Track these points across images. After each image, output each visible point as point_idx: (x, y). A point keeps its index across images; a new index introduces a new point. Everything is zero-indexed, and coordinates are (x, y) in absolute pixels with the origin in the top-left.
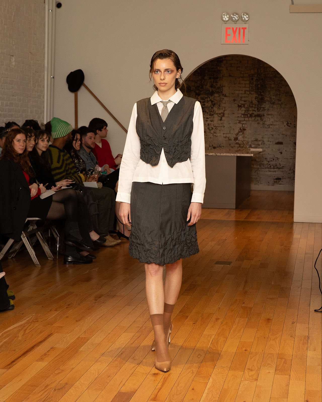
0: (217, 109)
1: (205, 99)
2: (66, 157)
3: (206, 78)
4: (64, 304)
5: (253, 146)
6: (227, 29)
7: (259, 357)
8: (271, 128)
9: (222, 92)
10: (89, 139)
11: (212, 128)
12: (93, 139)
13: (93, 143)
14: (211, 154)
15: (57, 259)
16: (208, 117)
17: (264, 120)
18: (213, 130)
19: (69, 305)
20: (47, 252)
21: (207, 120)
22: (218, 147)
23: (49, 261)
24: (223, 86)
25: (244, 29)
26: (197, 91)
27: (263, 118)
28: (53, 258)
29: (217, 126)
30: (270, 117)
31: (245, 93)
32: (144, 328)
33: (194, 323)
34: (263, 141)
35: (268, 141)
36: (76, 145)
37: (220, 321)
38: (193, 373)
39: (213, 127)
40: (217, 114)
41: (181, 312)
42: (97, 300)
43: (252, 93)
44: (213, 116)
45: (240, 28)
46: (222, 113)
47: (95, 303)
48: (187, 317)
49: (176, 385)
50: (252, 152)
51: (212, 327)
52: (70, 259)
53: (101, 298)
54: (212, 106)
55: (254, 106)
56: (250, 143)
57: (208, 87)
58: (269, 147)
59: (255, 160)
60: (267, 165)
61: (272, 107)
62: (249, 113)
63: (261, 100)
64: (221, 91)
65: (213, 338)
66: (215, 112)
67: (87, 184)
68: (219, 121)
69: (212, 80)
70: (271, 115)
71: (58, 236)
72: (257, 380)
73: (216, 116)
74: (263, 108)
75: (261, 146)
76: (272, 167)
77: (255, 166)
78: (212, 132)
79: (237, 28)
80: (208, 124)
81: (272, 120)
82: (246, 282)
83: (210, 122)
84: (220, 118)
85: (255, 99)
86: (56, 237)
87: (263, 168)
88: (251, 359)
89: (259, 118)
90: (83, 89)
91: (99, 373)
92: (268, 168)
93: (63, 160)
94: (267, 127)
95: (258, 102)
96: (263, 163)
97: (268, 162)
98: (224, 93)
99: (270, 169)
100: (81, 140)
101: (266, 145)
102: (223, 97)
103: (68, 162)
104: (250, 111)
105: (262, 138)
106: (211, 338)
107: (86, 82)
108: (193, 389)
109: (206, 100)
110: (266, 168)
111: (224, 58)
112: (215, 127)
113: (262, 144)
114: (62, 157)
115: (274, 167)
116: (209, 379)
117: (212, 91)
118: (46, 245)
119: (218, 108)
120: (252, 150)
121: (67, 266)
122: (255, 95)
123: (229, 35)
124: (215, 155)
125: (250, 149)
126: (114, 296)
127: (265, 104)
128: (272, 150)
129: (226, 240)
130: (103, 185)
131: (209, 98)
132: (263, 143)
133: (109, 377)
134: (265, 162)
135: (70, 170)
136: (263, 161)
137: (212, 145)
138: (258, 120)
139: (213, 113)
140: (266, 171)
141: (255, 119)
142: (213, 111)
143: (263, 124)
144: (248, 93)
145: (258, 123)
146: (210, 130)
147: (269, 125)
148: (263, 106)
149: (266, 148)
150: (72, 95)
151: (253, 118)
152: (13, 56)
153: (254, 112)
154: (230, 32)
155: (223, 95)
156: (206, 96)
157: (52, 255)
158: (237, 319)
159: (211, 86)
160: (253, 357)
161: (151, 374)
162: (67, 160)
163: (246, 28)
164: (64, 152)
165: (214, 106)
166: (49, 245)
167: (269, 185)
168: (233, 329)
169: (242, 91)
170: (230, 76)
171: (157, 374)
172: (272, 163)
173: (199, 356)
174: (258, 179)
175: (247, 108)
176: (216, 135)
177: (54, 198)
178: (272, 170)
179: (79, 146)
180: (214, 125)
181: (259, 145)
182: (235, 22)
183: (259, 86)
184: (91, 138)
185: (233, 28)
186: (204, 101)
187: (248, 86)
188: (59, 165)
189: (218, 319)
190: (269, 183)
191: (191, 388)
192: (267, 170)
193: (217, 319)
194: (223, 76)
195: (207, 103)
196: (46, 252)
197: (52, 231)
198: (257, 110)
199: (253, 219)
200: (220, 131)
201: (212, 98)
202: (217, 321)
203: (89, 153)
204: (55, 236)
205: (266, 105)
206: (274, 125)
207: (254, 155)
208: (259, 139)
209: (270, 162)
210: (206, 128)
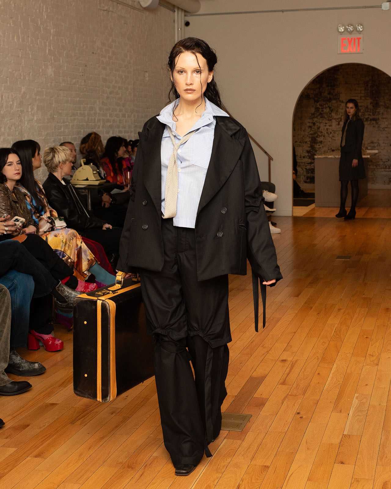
0: (334, 114)
1: (323, 106)
3: (324, 86)
5: (369, 148)
6: (343, 39)
7: (379, 343)
8: (386, 131)
9: (339, 99)
11: (331, 133)
14: (330, 157)
16: (326, 122)
17: (379, 123)
18: (332, 134)
21: (326, 125)
22: (336, 150)
24: (340, 93)
25: (359, 39)
26: (316, 99)
27: (378, 121)
29: (335, 130)
30: (384, 120)
31: (361, 99)
32: (272, 318)
33: (318, 313)
34: (379, 143)
35: (383, 143)
37: (342, 311)
38: (318, 359)
39: (331, 131)
40: (335, 119)
41: (305, 303)
43: (367, 98)
44: (331, 122)
45: (355, 39)
46: (339, 118)
48: (311, 308)
49: (303, 370)
50: (368, 154)
51: (335, 316)
53: (231, 292)
54: (330, 112)
55: (369, 110)
56: (366, 146)
57: (326, 94)
58: (384, 149)
59: (371, 161)
60: (383, 166)
61: (386, 111)
62: (364, 118)
63: (376, 105)
64: (338, 97)
65: (336, 326)
66: (333, 117)
68: (337, 126)
69: (330, 88)
70: (386, 118)
72: (378, 365)
73: (334, 121)
74: (378, 112)
75: (377, 148)
76: (388, 167)
77: (371, 167)
78: (331, 136)
79: (352, 39)
80: (327, 129)
81: (387, 123)
82: (365, 274)
83: (328, 127)
84: (338, 123)
85: (371, 104)
87: (379, 169)
88: (372, 345)
89: (374, 122)
91: (232, 360)
92: (384, 168)
94: (381, 129)
95: (373, 106)
96: (379, 164)
97: (383, 163)
98: (341, 99)
99: (385, 169)
101: (382, 147)
102: (340, 103)
104: (366, 115)
105: (378, 140)
106: (334, 326)
108: (319, 374)
109: (324, 106)
110: (381, 168)
112: (333, 132)
113: (377, 146)
115: (389, 167)
116: (333, 365)
117: (330, 98)
119: (336, 114)
120: (369, 151)
122: (369, 101)
123: (345, 45)
124: (334, 157)
125: (366, 151)
127: (379, 108)
128: (387, 151)
129: (346, 236)
131: (328, 104)
132: (379, 145)
133: (241, 363)
134: (381, 163)
136: (378, 162)
137: (331, 148)
138: (373, 124)
139: (331, 118)
140: (382, 171)
141: (370, 123)
142: (331, 116)
143: (379, 127)
144: (364, 98)
145: (374, 127)
146: (328, 134)
147: (384, 128)
148: (377, 111)
149: (382, 150)
151: (369, 122)
152: (146, 72)
153: (370, 117)
154: (346, 42)
155: (340, 101)
156: (325, 103)
158: (358, 309)
159: (329, 93)
160: (373, 344)
161: (279, 361)
163: (360, 38)
165: (332, 112)
167: (384, 184)
168: (354, 318)
169: (358, 97)
170: (346, 83)
171: (285, 360)
172: (386, 163)
173: (324, 344)
174: (375, 179)
175: (362, 113)
176: (335, 139)
178: (387, 170)
180: (333, 130)
181: (375, 147)
182: (350, 33)
183: (374, 92)
185: (348, 39)
186: (322, 107)
187: (363, 92)
189: (341, 309)
190: (384, 182)
191: (317, 373)
192: (383, 170)
193: (339, 310)
194: (340, 83)
195: (326, 109)
198: (373, 114)
199: (371, 216)
200: (338, 134)
201: (330, 104)
202: (339, 311)
205: (381, 110)
206: (389, 128)
207: (370, 156)
208: (375, 142)
209: (385, 163)
210: (325, 132)
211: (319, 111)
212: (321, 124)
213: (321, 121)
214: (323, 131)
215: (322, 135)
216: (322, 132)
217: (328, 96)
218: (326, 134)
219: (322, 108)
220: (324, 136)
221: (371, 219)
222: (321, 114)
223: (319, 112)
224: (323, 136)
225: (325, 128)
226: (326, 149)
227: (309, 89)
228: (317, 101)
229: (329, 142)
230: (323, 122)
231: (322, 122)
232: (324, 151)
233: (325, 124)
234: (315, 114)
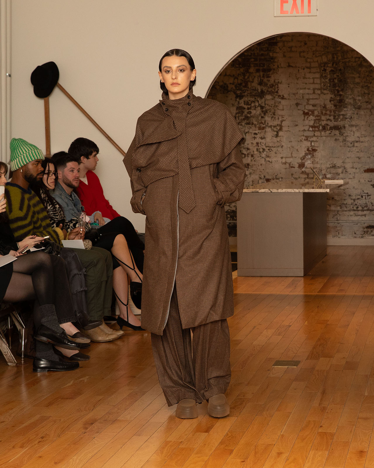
0: (270, 119)
1: (251, 105)
2: (32, 202)
3: (252, 70)
4: (35, 436)
5: (329, 176)
8: (357, 147)
9: (277, 92)
10: (70, 171)
11: (264, 150)
12: (76, 171)
13: (76, 179)
14: (263, 190)
15: (22, 364)
16: (256, 132)
17: (344, 135)
19: (42, 438)
20: (6, 353)
21: (256, 136)
22: (273, 179)
23: (9, 368)
24: (278, 82)
26: (239, 92)
27: (343, 131)
28: (15, 362)
29: (270, 145)
30: (354, 129)
31: (314, 93)
33: (243, 460)
34: (345, 168)
35: (353, 168)
36: (49, 182)
37: (284, 456)
39: (264, 147)
40: (271, 126)
41: (221, 443)
42: (86, 428)
43: (325, 92)
44: (264, 131)
46: (278, 125)
47: (84, 433)
48: (231, 451)
50: (327, 186)
52: (43, 363)
53: (93, 424)
54: (263, 115)
55: (328, 112)
56: (323, 172)
57: (255, 84)
58: (354, 178)
59: (333, 198)
60: (352, 206)
61: (357, 114)
62: (321, 125)
63: (340, 104)
64: (276, 90)
66: (268, 124)
67: (67, 244)
68: (275, 138)
69: (262, 73)
70: (356, 126)
71: (24, 328)
73: (268, 129)
74: (343, 115)
75: (341, 176)
76: (360, 208)
77: (333, 208)
78: (264, 155)
80: (257, 143)
81: (357, 134)
82: (324, 393)
83: (260, 140)
84: (276, 133)
85: (330, 101)
86: (20, 330)
87: (346, 211)
89: (337, 132)
90: (56, 92)
92: (354, 210)
93: (29, 206)
94: (349, 144)
95: (335, 106)
96: (345, 202)
97: (352, 201)
98: (280, 93)
99: (356, 212)
100: (56, 173)
101: (350, 174)
102: (280, 100)
103: (37, 209)
104: (323, 121)
105: (343, 162)
107: (61, 81)
109: (253, 105)
110: (350, 211)
111: (279, 39)
112: (268, 148)
113: (342, 173)
114: (26, 202)
115: (362, 208)
117: (262, 92)
118: (5, 343)
119: (272, 117)
120: (327, 182)
121: (39, 374)
122: (329, 96)
124: (269, 192)
125: (324, 181)
126: (115, 421)
127: (345, 109)
128: (359, 181)
129: (290, 326)
130: (94, 244)
132: (345, 171)
134: (349, 201)
135: (39, 222)
136: (345, 200)
137: (264, 177)
138: (335, 135)
139: (264, 126)
140: (351, 215)
141: (330, 133)
142: (263, 122)
143: (344, 140)
144: (319, 92)
145: (336, 140)
146: (260, 152)
147: (353, 143)
149: (350, 179)
150: (41, 102)
151: (328, 132)
153: (329, 122)
155: (279, 96)
156: (253, 99)
157: (14, 358)
158: (312, 453)
159: (260, 84)
162: (35, 205)
164: (30, 193)
165: (265, 114)
166: (8, 343)
167: (355, 237)
169: (309, 89)
170: (289, 66)
172: (359, 202)
174: (339, 229)
175: (317, 116)
176: (270, 160)
177: (15, 267)
178: (360, 213)
179: (53, 182)
180: (267, 145)
181: (338, 174)
183: (336, 81)
184: (72, 171)
187: (318, 81)
188: (21, 214)
189: (281, 453)
190: (355, 233)
192: (352, 213)
193: (279, 454)
194: (278, 66)
195: (255, 109)
196: (4, 353)
197: (14, 319)
198: (334, 119)
199: (332, 291)
200: (276, 153)
201: (261, 101)
202: (278, 457)
203: (70, 195)
204: (19, 327)
205: (348, 111)
206: (362, 142)
207: (330, 191)
208: (339, 165)
209: (356, 201)
210: (253, 149)
211: (243, 112)
212: (247, 134)
213: (246, 131)
214: (250, 146)
215: (248, 154)
216: (248, 149)
217: (259, 88)
218: (256, 152)
219: (248, 109)
220: (252, 156)
221: (333, 297)
222: (247, 118)
223: (244, 115)
224: (250, 156)
225: (255, 142)
226: (255, 177)
227: (226, 75)
228: (241, 97)
229: (261, 165)
230: (251, 131)
231: (248, 132)
232: (253, 181)
233: (253, 136)
234: (237, 118)
